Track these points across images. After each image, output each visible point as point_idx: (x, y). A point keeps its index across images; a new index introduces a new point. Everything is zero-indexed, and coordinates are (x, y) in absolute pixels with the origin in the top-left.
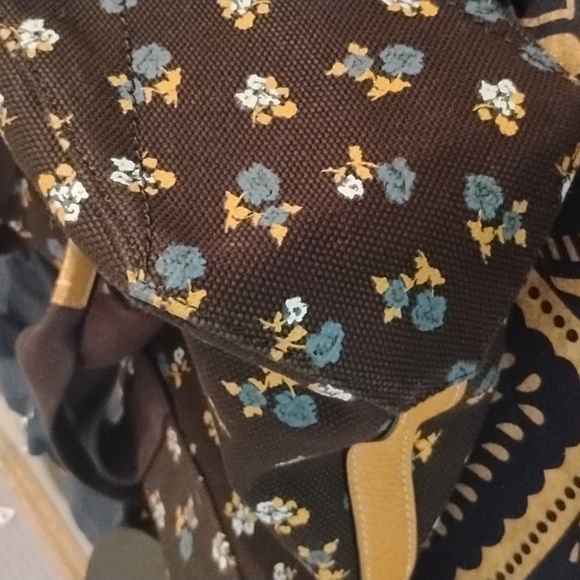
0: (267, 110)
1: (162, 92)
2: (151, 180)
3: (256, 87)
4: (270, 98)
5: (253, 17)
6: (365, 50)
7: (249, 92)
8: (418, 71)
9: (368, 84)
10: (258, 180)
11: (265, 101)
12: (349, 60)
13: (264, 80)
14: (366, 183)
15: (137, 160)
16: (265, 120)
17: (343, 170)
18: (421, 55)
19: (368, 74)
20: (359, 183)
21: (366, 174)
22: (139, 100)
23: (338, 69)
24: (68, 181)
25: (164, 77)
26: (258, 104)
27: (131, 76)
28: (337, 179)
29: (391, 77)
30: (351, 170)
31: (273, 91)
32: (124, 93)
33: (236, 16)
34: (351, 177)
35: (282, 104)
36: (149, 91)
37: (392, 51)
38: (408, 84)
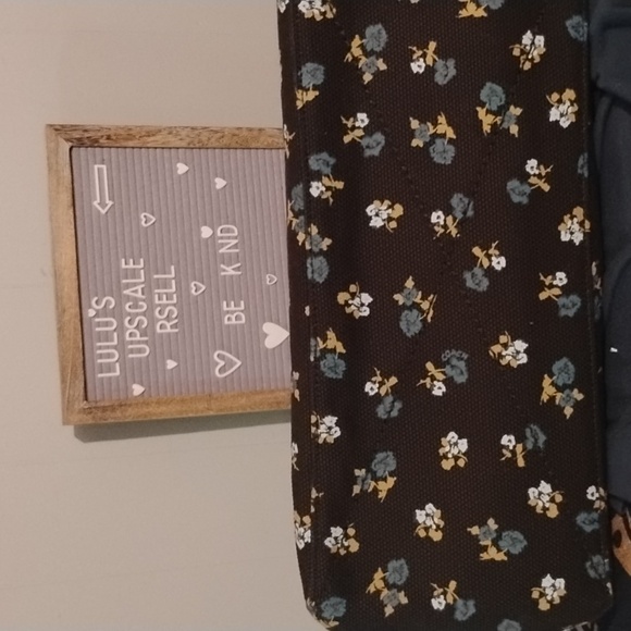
0: (427, 529)
1: (379, 488)
2: (346, 544)
3: (429, 512)
4: (432, 523)
5: (453, 464)
6: (496, 527)
7: (423, 512)
8: (517, 552)
9: (485, 549)
10: (398, 569)
11: (429, 522)
12: (484, 529)
13: (435, 510)
14: (447, 605)
15: (345, 529)
16: (422, 534)
17: (441, 590)
18: (525, 543)
19: (488, 542)
20: (444, 603)
21: (450, 601)
22: (366, 487)
23: (475, 530)
24: (306, 527)
25: (385, 480)
26: (424, 523)
27: (369, 470)
28: (435, 593)
29: (499, 550)
30: (445, 593)
31: (436, 520)
32: (359, 481)
33: (445, 457)
34: (442, 597)
35: (436, 530)
36: (373, 484)
37: (511, 533)
38: (506, 558)
